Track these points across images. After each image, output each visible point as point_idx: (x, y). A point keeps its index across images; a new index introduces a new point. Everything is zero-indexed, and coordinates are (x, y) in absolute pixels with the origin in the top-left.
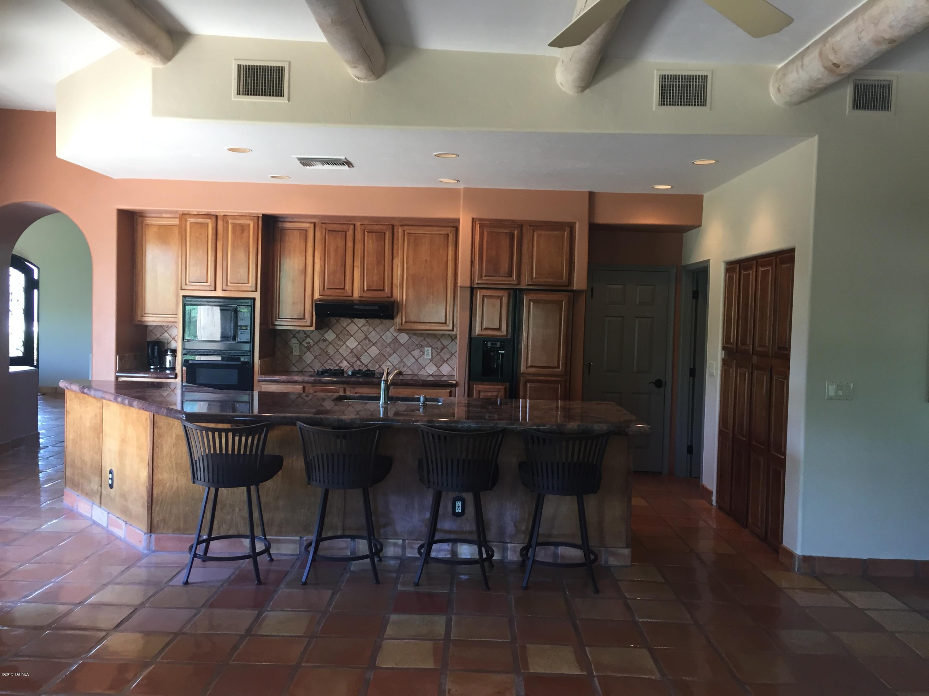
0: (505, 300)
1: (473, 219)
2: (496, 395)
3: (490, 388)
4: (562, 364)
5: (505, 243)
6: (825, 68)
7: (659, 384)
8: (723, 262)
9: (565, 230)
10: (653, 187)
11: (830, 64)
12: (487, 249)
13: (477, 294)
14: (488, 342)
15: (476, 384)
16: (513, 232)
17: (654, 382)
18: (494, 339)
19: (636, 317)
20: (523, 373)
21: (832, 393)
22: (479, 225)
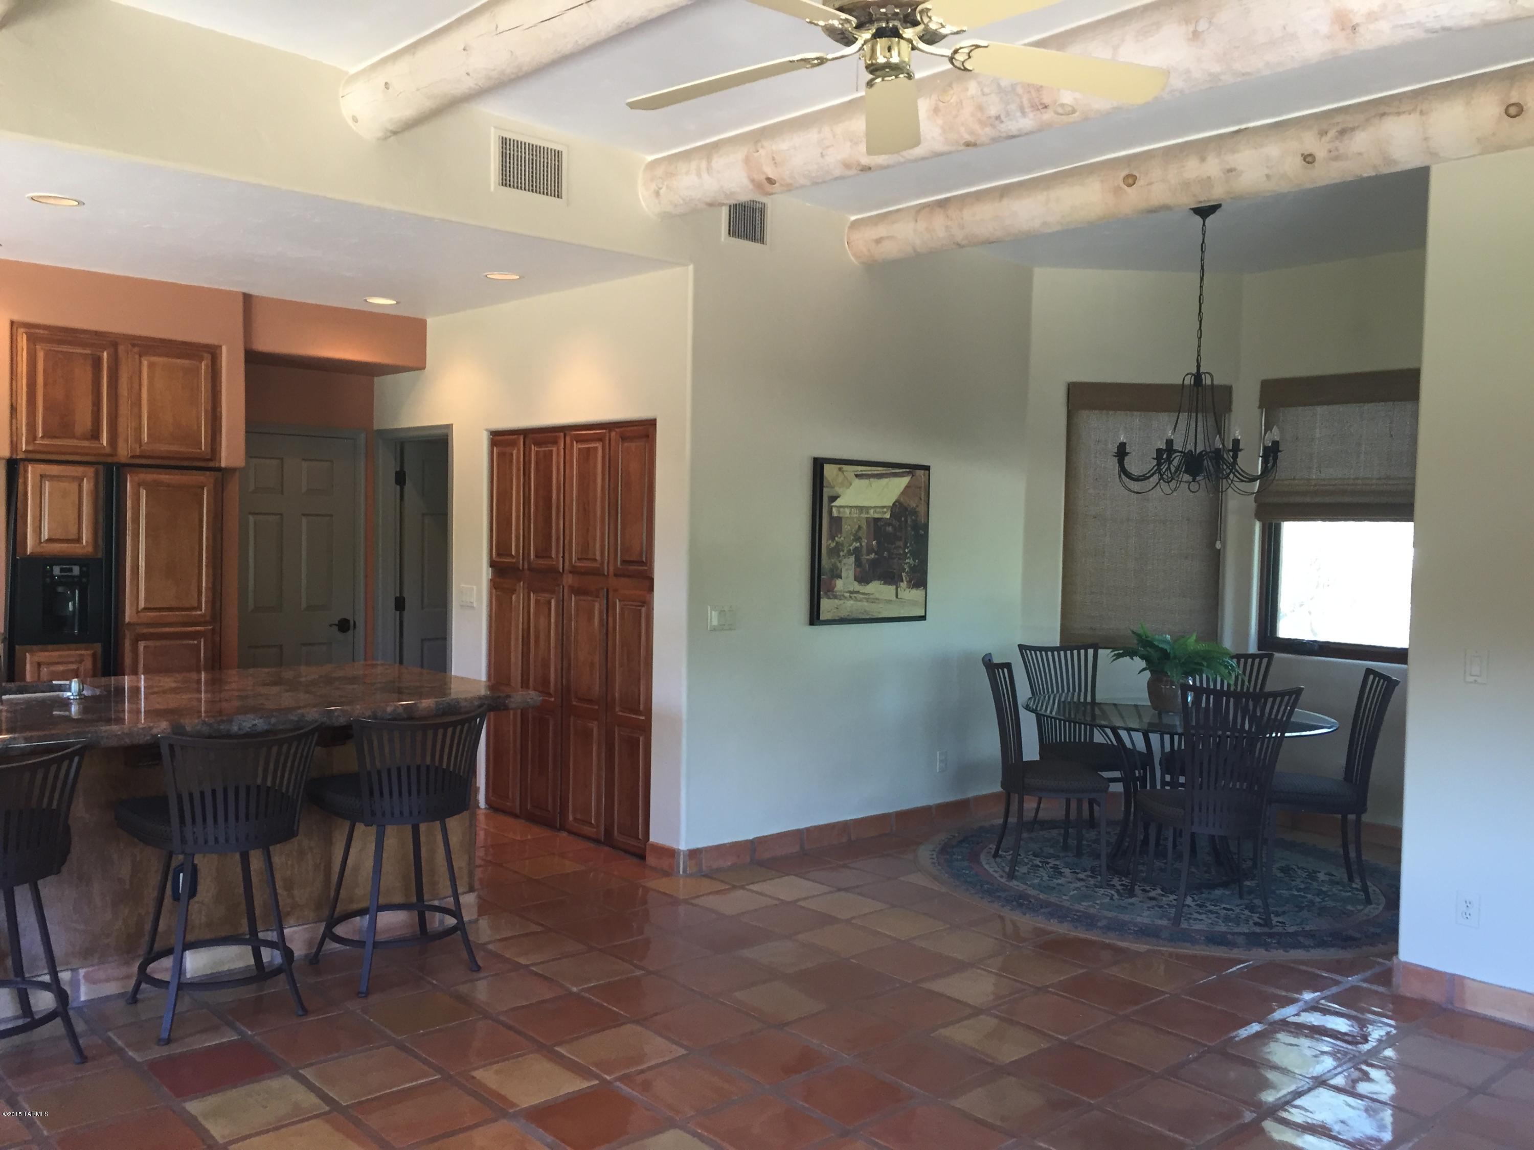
0: (87, 486)
1: (12, 323)
2: (76, 668)
3: (60, 656)
4: (206, 602)
5: (82, 375)
6: (752, 181)
7: (344, 626)
8: (487, 430)
9: (201, 359)
10: (366, 300)
11: (763, 177)
12: (45, 385)
13: (26, 471)
14: (54, 567)
15: (31, 652)
16: (98, 353)
17: (337, 623)
18: (66, 561)
19: (303, 515)
20: (129, 624)
21: (715, 622)
22: (25, 337)
